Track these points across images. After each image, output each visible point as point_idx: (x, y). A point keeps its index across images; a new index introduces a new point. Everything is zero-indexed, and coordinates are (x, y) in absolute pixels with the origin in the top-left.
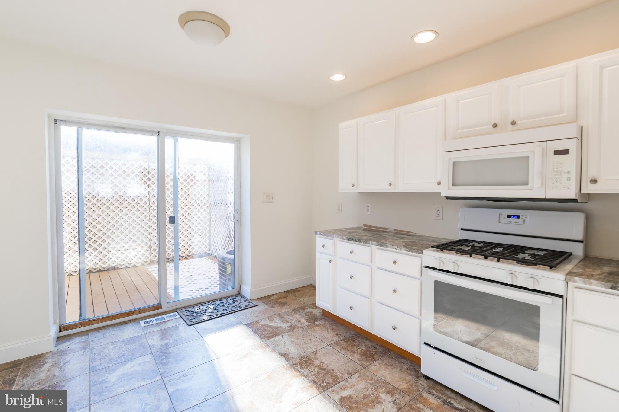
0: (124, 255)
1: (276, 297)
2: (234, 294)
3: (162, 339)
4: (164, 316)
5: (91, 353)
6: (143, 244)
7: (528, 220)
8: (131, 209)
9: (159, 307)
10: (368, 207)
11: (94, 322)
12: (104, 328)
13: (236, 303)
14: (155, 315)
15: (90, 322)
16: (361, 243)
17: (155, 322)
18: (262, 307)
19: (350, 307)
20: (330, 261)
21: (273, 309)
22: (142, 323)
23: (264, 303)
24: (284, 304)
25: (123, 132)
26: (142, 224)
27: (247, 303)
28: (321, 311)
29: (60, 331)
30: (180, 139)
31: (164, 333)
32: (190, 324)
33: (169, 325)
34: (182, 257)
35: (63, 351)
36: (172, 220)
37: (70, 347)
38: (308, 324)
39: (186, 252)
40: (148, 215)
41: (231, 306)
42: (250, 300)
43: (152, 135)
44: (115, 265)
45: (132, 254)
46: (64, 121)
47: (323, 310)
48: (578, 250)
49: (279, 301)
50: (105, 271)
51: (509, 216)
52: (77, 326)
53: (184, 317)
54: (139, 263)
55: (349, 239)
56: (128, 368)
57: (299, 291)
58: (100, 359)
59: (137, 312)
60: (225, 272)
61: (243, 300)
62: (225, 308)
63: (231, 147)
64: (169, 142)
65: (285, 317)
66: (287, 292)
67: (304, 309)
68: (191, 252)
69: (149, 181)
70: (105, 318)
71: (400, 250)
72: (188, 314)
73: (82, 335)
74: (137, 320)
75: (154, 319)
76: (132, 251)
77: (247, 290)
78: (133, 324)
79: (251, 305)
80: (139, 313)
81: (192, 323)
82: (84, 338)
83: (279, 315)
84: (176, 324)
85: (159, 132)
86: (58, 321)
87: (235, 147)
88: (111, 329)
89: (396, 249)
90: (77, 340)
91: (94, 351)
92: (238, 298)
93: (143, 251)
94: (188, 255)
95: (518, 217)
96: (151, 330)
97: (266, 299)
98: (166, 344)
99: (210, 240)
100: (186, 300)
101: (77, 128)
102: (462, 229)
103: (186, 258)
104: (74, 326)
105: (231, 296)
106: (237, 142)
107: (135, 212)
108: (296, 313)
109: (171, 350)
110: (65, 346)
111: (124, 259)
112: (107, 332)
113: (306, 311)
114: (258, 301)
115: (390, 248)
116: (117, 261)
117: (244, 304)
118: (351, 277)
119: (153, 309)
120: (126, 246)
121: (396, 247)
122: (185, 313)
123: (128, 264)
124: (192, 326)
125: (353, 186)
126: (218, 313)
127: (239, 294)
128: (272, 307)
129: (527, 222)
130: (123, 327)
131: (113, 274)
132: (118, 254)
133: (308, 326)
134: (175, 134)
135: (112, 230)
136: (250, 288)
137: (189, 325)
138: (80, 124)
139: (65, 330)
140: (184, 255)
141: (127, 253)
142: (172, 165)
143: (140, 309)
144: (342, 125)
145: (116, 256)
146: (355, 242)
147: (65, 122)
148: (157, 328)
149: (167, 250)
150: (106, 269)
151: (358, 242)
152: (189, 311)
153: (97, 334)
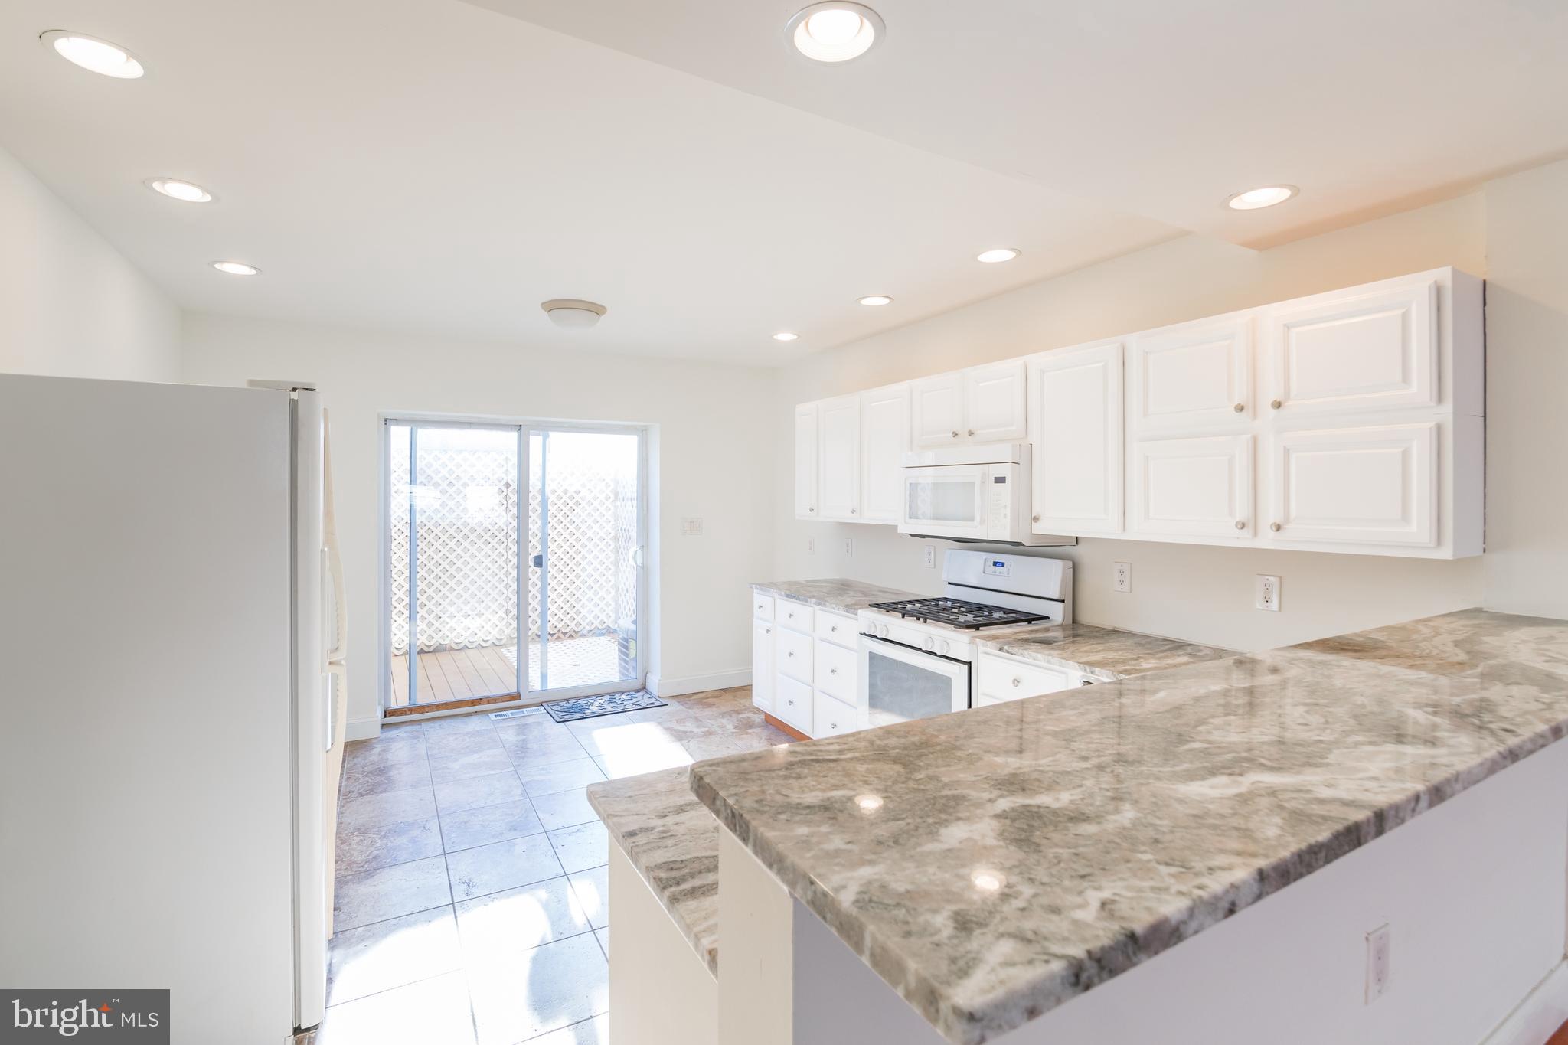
0: (463, 625)
1: (701, 695)
2: (634, 688)
3: (518, 734)
4: (524, 710)
5: (427, 742)
6: (494, 607)
7: (1012, 569)
8: (476, 540)
9: (516, 697)
10: (847, 544)
11: (427, 709)
12: (440, 718)
13: (635, 700)
14: (511, 708)
15: (423, 709)
16: (800, 601)
17: (511, 716)
18: (674, 707)
19: (790, 702)
20: (768, 631)
21: (690, 710)
22: (492, 716)
23: (679, 702)
24: (710, 705)
25: (470, 428)
26: (494, 568)
27: (652, 701)
28: (762, 716)
29: (385, 716)
30: (553, 435)
31: (522, 729)
32: (559, 720)
33: (530, 720)
34: (564, 634)
35: (392, 739)
36: (539, 561)
37: (401, 735)
38: (734, 731)
39: (572, 625)
40: (504, 552)
41: (625, 703)
42: (659, 697)
43: (511, 430)
44: (446, 642)
45: (474, 624)
46: (396, 419)
47: (766, 714)
48: (1057, 613)
49: (705, 701)
50: (429, 652)
51: (995, 564)
52: (405, 711)
53: (552, 712)
54: (487, 641)
55: (787, 596)
56: (473, 758)
57: (744, 690)
58: (439, 749)
59: (486, 700)
60: (627, 655)
61: (647, 696)
62: (615, 705)
63: (632, 440)
64: (535, 441)
65: (703, 721)
66: (725, 690)
67: (739, 714)
68: (580, 625)
69: (507, 488)
70: (442, 704)
71: (838, 610)
72: (559, 709)
73: (412, 725)
74: (486, 712)
75: (509, 712)
76: (477, 618)
77: (654, 683)
78: (480, 716)
79: (657, 703)
80: (489, 703)
81: (563, 720)
82: (415, 728)
83: (696, 718)
84: (540, 720)
85: (520, 426)
86: (383, 702)
87: (639, 440)
88: (449, 721)
89: (834, 608)
90: (408, 728)
91: (431, 741)
92: (639, 695)
93: (495, 619)
94: (574, 631)
95: (1003, 565)
96: (505, 724)
97: (684, 698)
98: (524, 740)
99: (616, 604)
100: (557, 690)
101: (410, 428)
102: (949, 583)
103: (571, 636)
104: (401, 712)
105: (629, 691)
106: (643, 433)
107: (483, 547)
108: (723, 717)
109: (529, 746)
110: (392, 733)
111: (463, 632)
112: (445, 723)
113: (741, 716)
114: (671, 699)
115: (829, 607)
116: (451, 636)
117: (645, 701)
118: (791, 654)
119: (508, 699)
120: (467, 608)
121: (834, 606)
122: (554, 708)
123: (469, 641)
124: (562, 724)
125: (811, 510)
126: (604, 710)
127: (644, 688)
128: (690, 708)
129: (1011, 573)
130: (466, 719)
131: (443, 658)
132: (452, 623)
133: (733, 733)
134: (544, 428)
135: (444, 577)
136: (659, 678)
137: (558, 722)
138: (415, 422)
139: (390, 716)
140: (568, 630)
141: (468, 622)
142: (540, 473)
143: (489, 697)
144: (800, 408)
145: (448, 627)
146: (794, 600)
147: (397, 421)
148: (513, 723)
149: (530, 613)
150: (431, 650)
151: (796, 599)
152: (559, 706)
153: (431, 724)
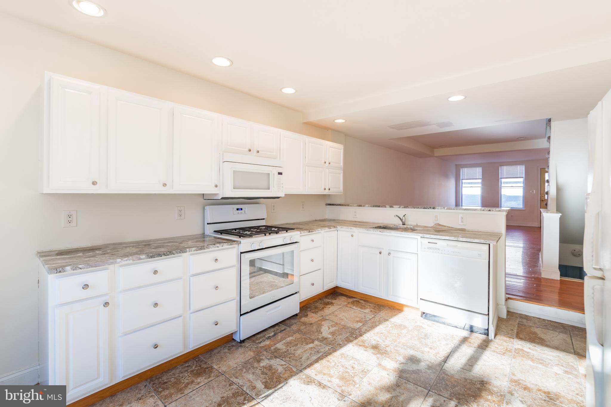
7: (246, 210)
16: (174, 254)
20: (106, 305)
71: (222, 246)
89: (218, 247)
95: (242, 209)
115: (211, 248)
121: (218, 245)
125: (95, 183)
129: (247, 212)
146: (163, 257)
151: (168, 255)
